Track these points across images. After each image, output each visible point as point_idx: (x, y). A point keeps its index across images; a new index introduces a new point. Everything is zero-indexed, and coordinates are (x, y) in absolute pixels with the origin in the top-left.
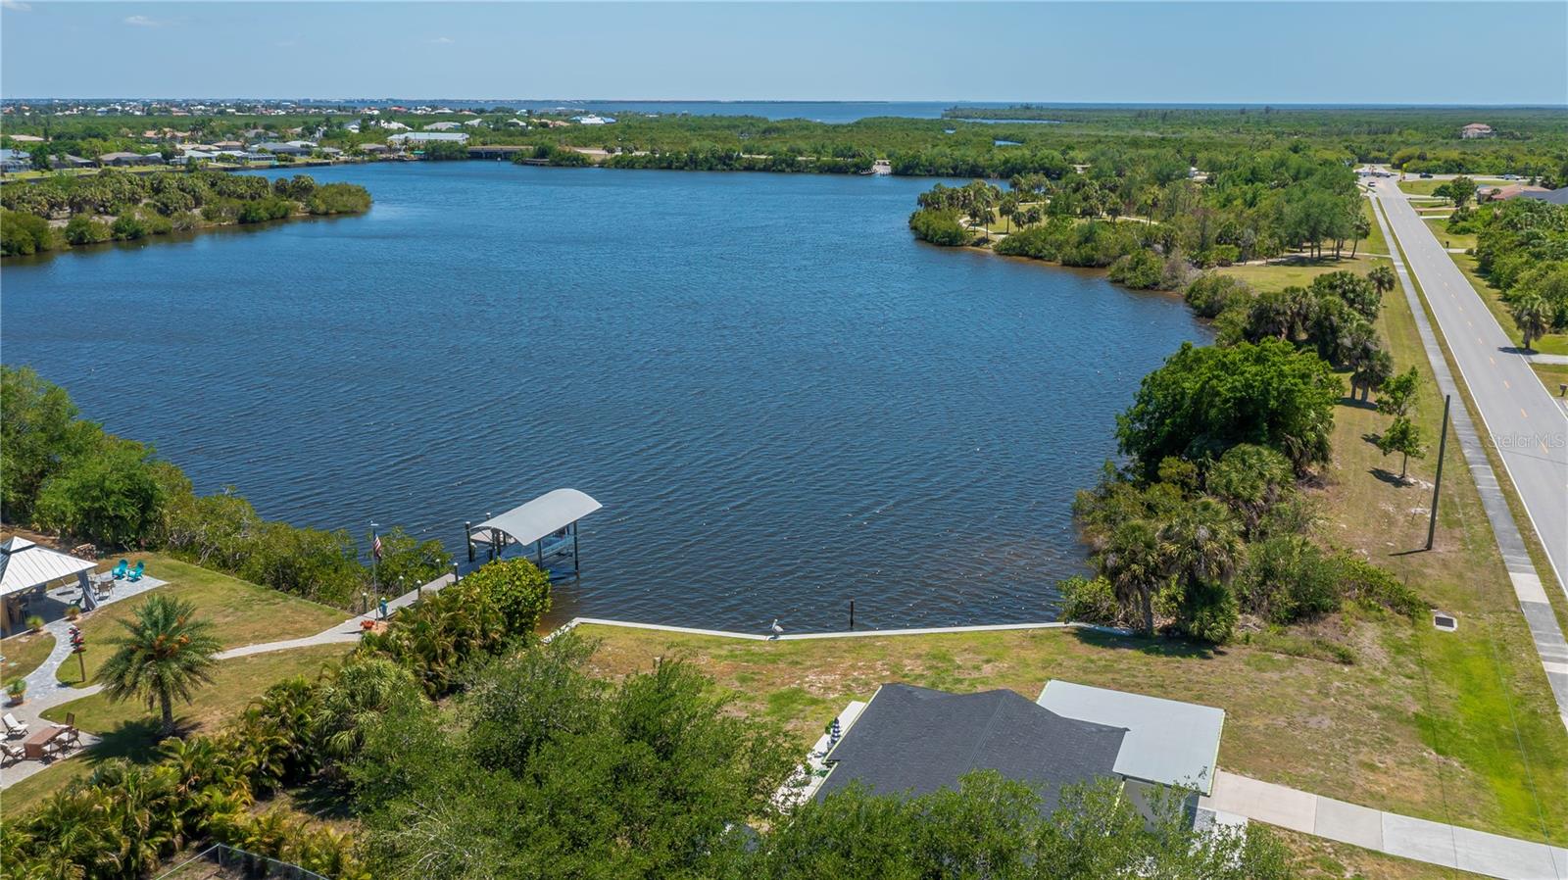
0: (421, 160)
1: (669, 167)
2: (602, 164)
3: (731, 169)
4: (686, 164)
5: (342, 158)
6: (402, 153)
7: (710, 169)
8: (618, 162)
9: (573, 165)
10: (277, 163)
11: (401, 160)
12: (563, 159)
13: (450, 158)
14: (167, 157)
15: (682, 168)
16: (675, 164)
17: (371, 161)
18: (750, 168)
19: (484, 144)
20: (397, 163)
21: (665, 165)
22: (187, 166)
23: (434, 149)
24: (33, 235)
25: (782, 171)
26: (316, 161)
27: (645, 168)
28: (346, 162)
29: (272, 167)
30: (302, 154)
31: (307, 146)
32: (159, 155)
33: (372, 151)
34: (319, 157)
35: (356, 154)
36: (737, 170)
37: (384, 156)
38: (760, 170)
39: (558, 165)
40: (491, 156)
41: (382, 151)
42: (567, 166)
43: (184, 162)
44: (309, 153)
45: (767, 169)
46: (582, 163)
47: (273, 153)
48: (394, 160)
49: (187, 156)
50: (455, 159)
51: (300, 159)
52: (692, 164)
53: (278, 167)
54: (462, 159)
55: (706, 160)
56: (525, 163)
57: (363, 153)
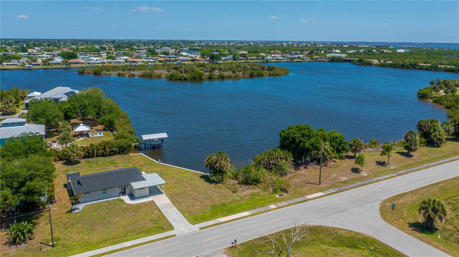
0: (329, 61)
1: (395, 67)
2: (376, 65)
3: (415, 69)
4: (401, 66)
5: (307, 60)
6: (324, 59)
7: (408, 68)
8: (380, 65)
9: (367, 65)
10: (288, 61)
11: (323, 61)
12: (365, 63)
13: (337, 61)
14: (263, 58)
15: (399, 68)
16: (397, 66)
17: (315, 61)
18: (421, 68)
19: (350, 58)
20: (322, 62)
21: (394, 66)
22: (266, 61)
23: (333, 59)
24: (200, 76)
25: (432, 70)
26: (300, 61)
27: (388, 67)
28: (308, 61)
29: (287, 62)
30: (298, 58)
31: (300, 57)
32: (261, 58)
33: (317, 58)
34: (301, 60)
35: (312, 59)
36: (417, 69)
37: (319, 60)
38: (424, 69)
39: (363, 65)
40: (350, 61)
41: (319, 59)
42: (365, 65)
43: (266, 60)
44: (299, 59)
45: (427, 69)
46: (370, 64)
47: (289, 58)
48: (322, 61)
49: (267, 58)
50: (339, 62)
51: (295, 60)
52: (403, 66)
53: (289, 62)
54: (341, 62)
55: (407, 65)
56: (355, 64)
57: (313, 59)
